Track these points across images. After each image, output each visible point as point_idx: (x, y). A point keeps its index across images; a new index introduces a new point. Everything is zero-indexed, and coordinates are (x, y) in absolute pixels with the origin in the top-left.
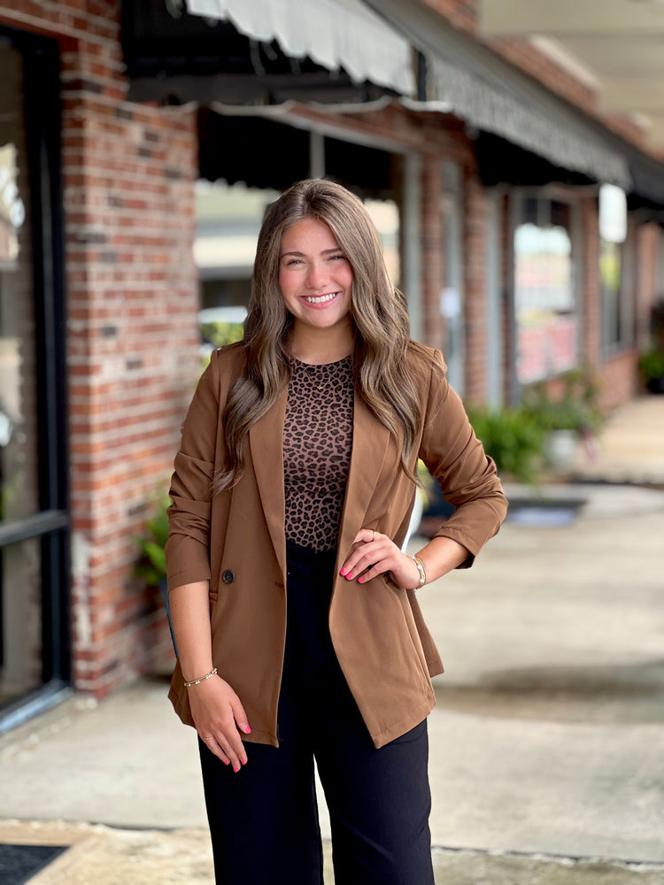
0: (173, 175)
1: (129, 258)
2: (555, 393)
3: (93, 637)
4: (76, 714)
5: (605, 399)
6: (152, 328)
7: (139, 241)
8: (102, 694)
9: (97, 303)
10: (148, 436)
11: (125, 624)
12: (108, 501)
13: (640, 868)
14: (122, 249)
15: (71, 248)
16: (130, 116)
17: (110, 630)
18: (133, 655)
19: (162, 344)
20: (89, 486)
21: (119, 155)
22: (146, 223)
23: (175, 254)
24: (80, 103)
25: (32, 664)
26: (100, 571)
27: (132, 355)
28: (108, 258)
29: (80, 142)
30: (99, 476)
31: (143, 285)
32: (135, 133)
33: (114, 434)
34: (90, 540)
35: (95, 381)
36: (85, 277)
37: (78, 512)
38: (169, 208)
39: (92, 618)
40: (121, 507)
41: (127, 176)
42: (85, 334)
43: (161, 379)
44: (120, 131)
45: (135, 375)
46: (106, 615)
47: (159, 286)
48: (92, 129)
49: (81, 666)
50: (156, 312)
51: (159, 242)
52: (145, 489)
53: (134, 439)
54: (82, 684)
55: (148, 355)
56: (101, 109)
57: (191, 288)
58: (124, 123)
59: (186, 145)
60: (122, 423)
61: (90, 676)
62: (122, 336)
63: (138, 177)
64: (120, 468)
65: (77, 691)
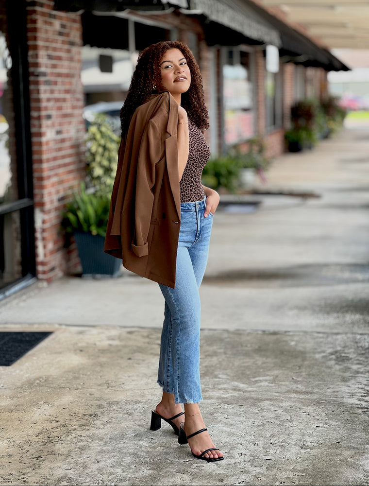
0: (72, 44)
1: (56, 83)
2: (244, 150)
3: (45, 255)
4: (40, 289)
5: (268, 154)
6: (65, 116)
7: (59, 75)
8: (49, 281)
9: (44, 104)
10: (65, 165)
11: (58, 250)
12: (50, 194)
13: (291, 334)
14: (53, 79)
15: (32, 78)
16: (54, 17)
17: (52, 253)
18: (61, 265)
19: (70, 123)
20: (42, 187)
21: (51, 36)
22: (62, 67)
23: (74, 80)
24: (35, 12)
25: (18, 268)
26: (47, 226)
27: (58, 128)
28: (48, 83)
29: (35, 30)
30: (46, 183)
31: (62, 96)
32: (57, 24)
33: (52, 164)
34: (43, 211)
35: (44, 139)
36: (38, 92)
37: (37, 199)
38: (71, 59)
39: (45, 247)
40: (55, 198)
41: (54, 45)
42: (39, 118)
43: (70, 139)
44: (51, 24)
45: (60, 137)
46: (50, 246)
47: (68, 96)
48: (40, 24)
49: (40, 268)
50: (67, 108)
51: (68, 75)
52: (65, 190)
53: (60, 166)
54: (40, 276)
55: (65, 128)
56: (43, 14)
57: (81, 96)
58: (53, 20)
59: (77, 29)
60: (55, 159)
61: (44, 273)
62: (54, 119)
63: (58, 45)
64: (54, 180)
65: (38, 279)
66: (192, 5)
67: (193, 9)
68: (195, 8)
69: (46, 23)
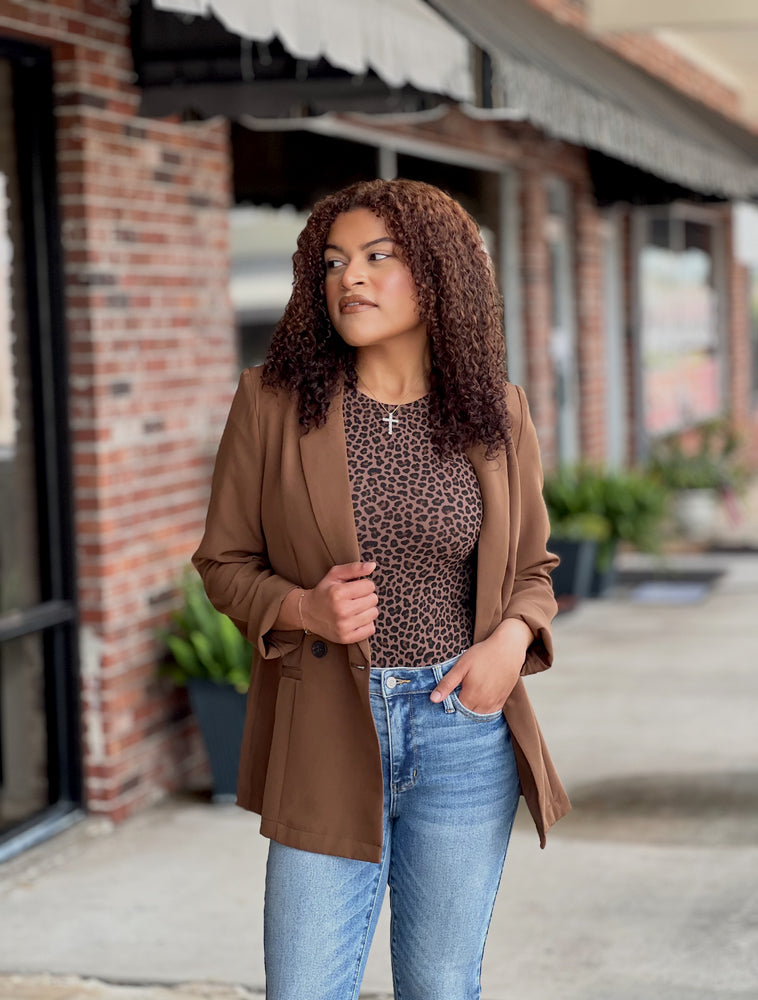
0: (199, 202)
1: (145, 302)
2: (690, 447)
3: (107, 750)
4: (87, 840)
6: (176, 383)
7: (157, 281)
8: (119, 817)
9: (103, 357)
10: (172, 510)
12: (124, 588)
14: (136, 291)
15: (72, 291)
16: (143, 134)
17: (128, 741)
18: (159, 769)
19: (189, 402)
20: (98, 572)
21: (130, 181)
22: (165, 260)
23: (204, 295)
24: (78, 120)
25: (36, 783)
26: (115, 670)
27: (151, 416)
28: (114, 302)
29: (79, 166)
30: (109, 559)
31: (165, 333)
32: (150, 154)
33: (130, 509)
34: (101, 634)
35: (103, 448)
36: (88, 325)
37: (86, 603)
38: (195, 242)
39: (106, 727)
40: (140, 597)
41: (141, 205)
42: (90, 393)
43: (190, 442)
44: (130, 152)
45: (155, 439)
46: (124, 723)
47: (183, 334)
48: (94, 149)
49: (94, 784)
50: (181, 365)
51: (183, 282)
52: (171, 574)
53: (155, 515)
54: (96, 805)
55: (171, 416)
56: (105, 127)
57: (226, 334)
58: (135, 143)
59: (216, 167)
60: (139, 496)
61: (105, 795)
62: (137, 394)
63: (157, 206)
64: (140, 549)
65: (88, 812)
66: (497, 97)
67: (498, 106)
68: (506, 105)
69: (114, 148)
